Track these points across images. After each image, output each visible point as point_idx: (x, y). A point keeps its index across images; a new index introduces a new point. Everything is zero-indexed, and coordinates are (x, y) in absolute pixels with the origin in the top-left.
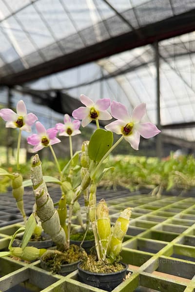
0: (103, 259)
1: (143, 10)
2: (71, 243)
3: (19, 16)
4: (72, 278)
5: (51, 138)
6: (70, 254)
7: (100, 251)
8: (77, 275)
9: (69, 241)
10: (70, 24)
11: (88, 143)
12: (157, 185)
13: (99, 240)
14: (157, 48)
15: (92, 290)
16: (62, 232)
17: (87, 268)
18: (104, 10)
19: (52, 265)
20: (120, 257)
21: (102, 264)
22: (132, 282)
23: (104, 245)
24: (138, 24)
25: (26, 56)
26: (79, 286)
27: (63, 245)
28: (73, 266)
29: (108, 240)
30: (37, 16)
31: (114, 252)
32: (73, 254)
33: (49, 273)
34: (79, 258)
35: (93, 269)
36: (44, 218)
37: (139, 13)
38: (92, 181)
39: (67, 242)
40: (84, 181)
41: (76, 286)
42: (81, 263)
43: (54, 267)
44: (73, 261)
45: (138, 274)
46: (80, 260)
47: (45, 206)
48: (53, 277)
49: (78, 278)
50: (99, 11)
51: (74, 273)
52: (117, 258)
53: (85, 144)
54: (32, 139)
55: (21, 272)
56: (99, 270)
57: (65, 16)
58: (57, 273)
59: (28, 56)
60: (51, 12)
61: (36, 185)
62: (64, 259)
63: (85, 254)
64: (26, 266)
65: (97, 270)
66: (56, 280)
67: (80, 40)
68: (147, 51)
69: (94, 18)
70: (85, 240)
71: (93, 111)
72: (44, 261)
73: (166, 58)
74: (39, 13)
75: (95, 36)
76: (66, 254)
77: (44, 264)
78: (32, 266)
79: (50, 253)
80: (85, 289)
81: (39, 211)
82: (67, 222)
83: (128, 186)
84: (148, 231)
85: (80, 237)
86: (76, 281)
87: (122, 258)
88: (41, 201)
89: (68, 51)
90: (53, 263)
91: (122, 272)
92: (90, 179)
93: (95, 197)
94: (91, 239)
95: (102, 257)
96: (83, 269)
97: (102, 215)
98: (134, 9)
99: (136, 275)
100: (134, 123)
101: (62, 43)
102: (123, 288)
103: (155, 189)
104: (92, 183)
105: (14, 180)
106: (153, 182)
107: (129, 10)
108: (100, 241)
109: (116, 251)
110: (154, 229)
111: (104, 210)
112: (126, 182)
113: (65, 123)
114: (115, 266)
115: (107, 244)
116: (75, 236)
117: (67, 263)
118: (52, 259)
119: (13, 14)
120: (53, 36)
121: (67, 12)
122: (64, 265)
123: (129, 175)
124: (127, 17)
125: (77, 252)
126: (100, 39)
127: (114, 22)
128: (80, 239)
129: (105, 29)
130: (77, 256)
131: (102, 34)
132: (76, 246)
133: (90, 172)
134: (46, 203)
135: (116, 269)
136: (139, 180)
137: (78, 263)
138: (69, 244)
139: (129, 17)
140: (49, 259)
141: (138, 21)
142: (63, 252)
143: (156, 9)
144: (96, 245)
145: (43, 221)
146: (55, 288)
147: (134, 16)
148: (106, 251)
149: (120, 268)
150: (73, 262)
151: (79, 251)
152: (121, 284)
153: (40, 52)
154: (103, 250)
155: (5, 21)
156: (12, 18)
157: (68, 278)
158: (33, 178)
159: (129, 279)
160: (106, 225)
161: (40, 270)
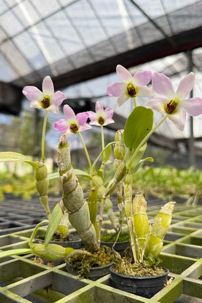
0: (140, 261)
1: (177, 17)
2: (102, 244)
3: (49, 22)
4: (103, 283)
5: (81, 124)
6: (100, 256)
7: (137, 252)
8: (110, 280)
9: (99, 241)
10: (101, 30)
11: (122, 131)
12: (192, 195)
13: (135, 238)
14: (190, 57)
15: (127, 296)
16: (92, 230)
17: (121, 270)
18: (137, 16)
19: (80, 268)
20: (159, 259)
21: (139, 267)
22: (174, 288)
23: (142, 245)
24: (172, 30)
25: (54, 63)
26: (111, 292)
27: (93, 245)
28: (105, 270)
29: (146, 238)
30: (67, 22)
31: (153, 253)
32: (104, 256)
33: (75, 277)
34: (111, 261)
35: (129, 272)
36: (72, 208)
37: (172, 20)
38: (128, 170)
39: (98, 242)
40: (118, 172)
41: (108, 291)
42: (114, 266)
43: (82, 270)
44: (103, 263)
45: (181, 280)
46: (112, 263)
47: (74, 193)
48: (81, 281)
49: (110, 283)
50: (131, 17)
51: (106, 278)
52: (156, 261)
53: (120, 133)
54: (59, 124)
55: (43, 276)
56: (135, 273)
57: (96, 22)
58: (85, 278)
59: (57, 62)
60: (81, 19)
61: (63, 171)
62: (94, 261)
63: (118, 255)
64: (49, 269)
65: (133, 274)
66: (85, 285)
67: (111, 47)
68: (180, 60)
69: (126, 24)
70: (117, 241)
71: (131, 86)
72: (70, 263)
73: (200, 67)
74: (69, 18)
75: (127, 43)
76: (96, 256)
77: (71, 267)
78: (56, 269)
79: (78, 254)
80: (119, 295)
81: (66, 198)
82: (98, 219)
83: (161, 196)
84: (187, 237)
85: (112, 239)
86: (109, 287)
87: (162, 261)
88: (69, 186)
89: (98, 59)
90: (81, 265)
91: (163, 276)
92: (125, 168)
93: (131, 189)
94: (125, 240)
95: (138, 258)
96: (117, 271)
97: (139, 209)
98: (167, 15)
99: (180, 281)
100: (180, 100)
101: (92, 49)
102: (164, 294)
103: (190, 199)
104: (128, 173)
105: (37, 169)
106: (188, 192)
107: (162, 16)
108: (137, 240)
109: (155, 251)
110: (193, 235)
111: (141, 204)
112: (158, 192)
113: (96, 111)
114: (154, 269)
115: (146, 243)
116: (106, 237)
117: (98, 265)
118: (79, 261)
119: (43, 20)
120: (83, 43)
121: (98, 18)
122: (94, 268)
123: (161, 184)
124: (160, 24)
125: (109, 254)
126: (132, 46)
127: (146, 29)
128: (112, 240)
129: (137, 36)
130: (109, 258)
131: (134, 42)
132: (107, 248)
133: (125, 162)
134: (74, 190)
135: (155, 273)
136: (173, 189)
137: (110, 266)
138: (99, 245)
139: (163, 24)
140: (76, 261)
141: (171, 28)
142: (93, 253)
143: (190, 16)
144: (132, 244)
145: (70, 213)
146: (83, 294)
147: (167, 23)
148: (143, 252)
149: (160, 272)
150: (104, 265)
151: (111, 253)
152: (162, 291)
153: (69, 59)
154: (140, 250)
155: (35, 27)
156: (42, 24)
157: (98, 283)
158: (60, 161)
159: (170, 285)
160: (144, 221)
161: (65, 274)
